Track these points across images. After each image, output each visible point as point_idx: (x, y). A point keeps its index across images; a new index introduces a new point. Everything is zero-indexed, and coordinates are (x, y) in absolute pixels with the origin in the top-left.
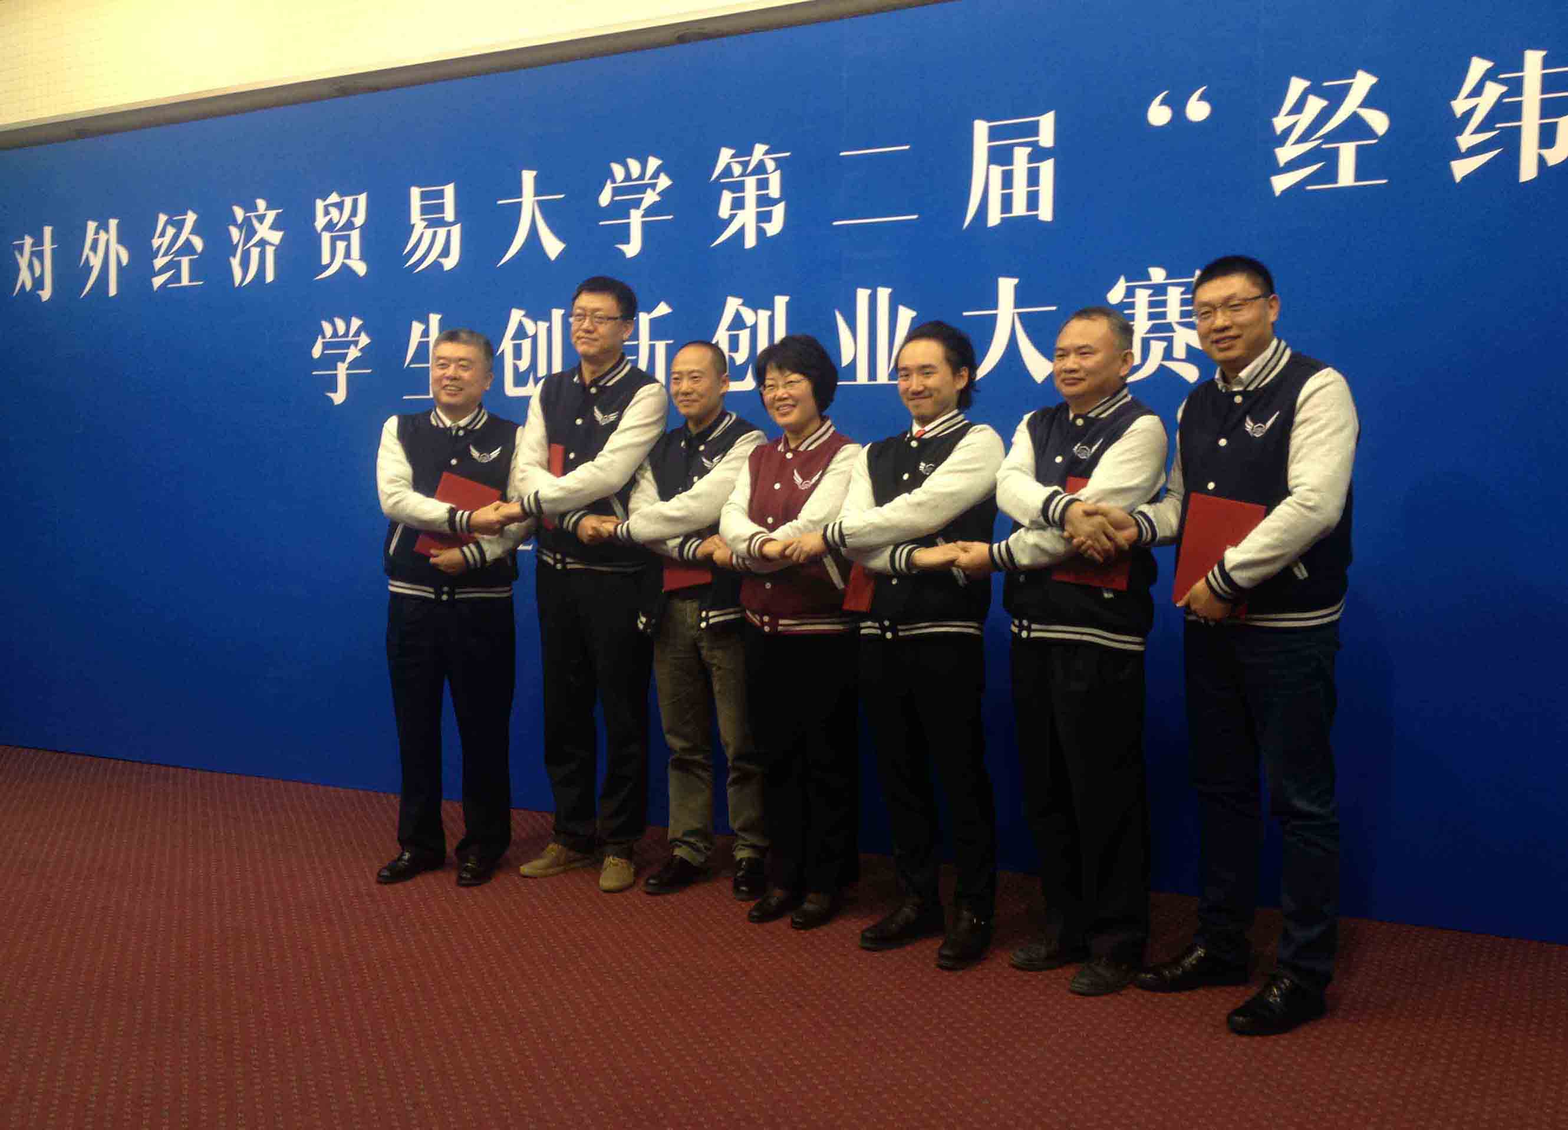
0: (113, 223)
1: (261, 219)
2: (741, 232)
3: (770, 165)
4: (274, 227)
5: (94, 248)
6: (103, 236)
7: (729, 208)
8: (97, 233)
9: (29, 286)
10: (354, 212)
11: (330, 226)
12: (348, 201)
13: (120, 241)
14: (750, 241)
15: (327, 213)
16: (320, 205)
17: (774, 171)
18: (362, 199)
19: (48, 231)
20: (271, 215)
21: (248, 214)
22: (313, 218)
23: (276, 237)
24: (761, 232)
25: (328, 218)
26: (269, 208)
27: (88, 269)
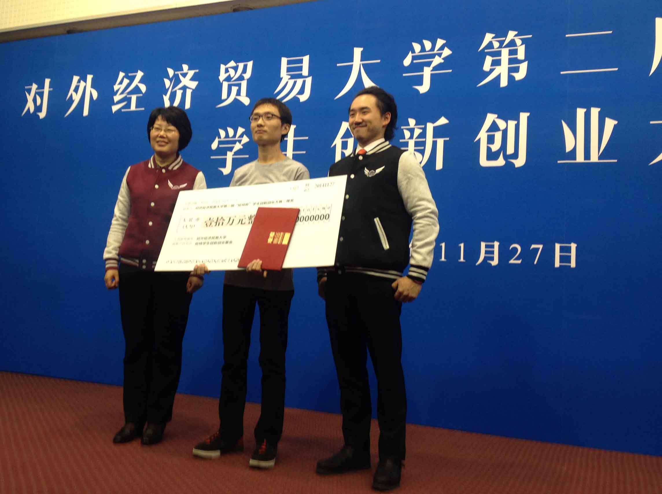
0: (90, 77)
1: (184, 75)
2: (498, 78)
3: (518, 42)
4: (192, 79)
5: (76, 90)
6: (82, 84)
7: (490, 64)
8: (79, 82)
9: (32, 110)
10: (244, 71)
11: (228, 79)
12: (241, 66)
13: (93, 86)
14: (504, 83)
15: (227, 71)
16: (223, 67)
17: (521, 45)
18: (250, 64)
19: (47, 81)
20: (191, 73)
21: (176, 73)
22: (218, 74)
23: (194, 85)
24: (511, 78)
25: (227, 74)
26: (190, 69)
27: (71, 101)
